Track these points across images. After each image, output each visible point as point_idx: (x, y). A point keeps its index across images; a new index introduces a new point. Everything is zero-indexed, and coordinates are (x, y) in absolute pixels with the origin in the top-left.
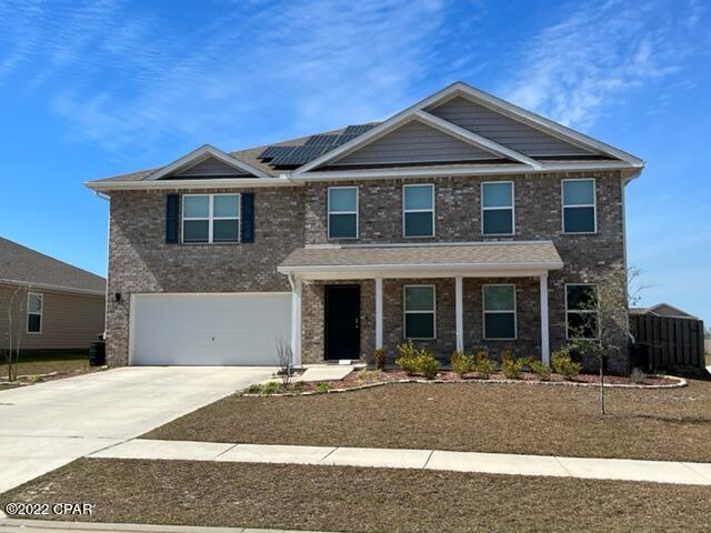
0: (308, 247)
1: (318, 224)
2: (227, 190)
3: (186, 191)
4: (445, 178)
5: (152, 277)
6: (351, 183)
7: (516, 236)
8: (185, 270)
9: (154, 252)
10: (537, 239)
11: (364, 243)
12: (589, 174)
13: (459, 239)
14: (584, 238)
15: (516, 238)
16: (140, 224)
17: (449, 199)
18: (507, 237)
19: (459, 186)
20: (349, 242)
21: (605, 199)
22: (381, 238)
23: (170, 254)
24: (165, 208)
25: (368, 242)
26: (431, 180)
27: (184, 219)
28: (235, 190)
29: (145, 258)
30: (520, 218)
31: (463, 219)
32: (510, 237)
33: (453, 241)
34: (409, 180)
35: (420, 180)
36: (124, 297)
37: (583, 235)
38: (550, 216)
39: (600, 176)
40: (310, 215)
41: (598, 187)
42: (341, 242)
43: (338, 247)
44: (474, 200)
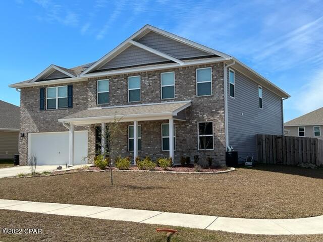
0: (89, 109)
1: (93, 98)
2: (62, 85)
3: (47, 86)
4: (145, 72)
5: (35, 126)
6: (106, 77)
7: (176, 99)
8: (47, 122)
9: (36, 114)
10: (185, 100)
11: (111, 106)
12: (208, 65)
13: (151, 102)
14: (206, 98)
15: (175, 100)
16: (31, 102)
17: (147, 82)
18: (171, 100)
19: (151, 76)
20: (105, 106)
21: (215, 77)
22: (118, 103)
23: (41, 115)
24: (39, 94)
25: (113, 106)
26: (139, 74)
27: (47, 99)
28: (65, 84)
29: (33, 117)
30: (177, 90)
31: (152, 92)
32: (173, 100)
33: (148, 103)
34: (130, 74)
35: (134, 74)
36: (25, 135)
37: (205, 97)
38: (191, 88)
39: (213, 66)
40: (90, 94)
41: (212, 72)
42: (102, 106)
43: (101, 108)
44: (157, 82)
